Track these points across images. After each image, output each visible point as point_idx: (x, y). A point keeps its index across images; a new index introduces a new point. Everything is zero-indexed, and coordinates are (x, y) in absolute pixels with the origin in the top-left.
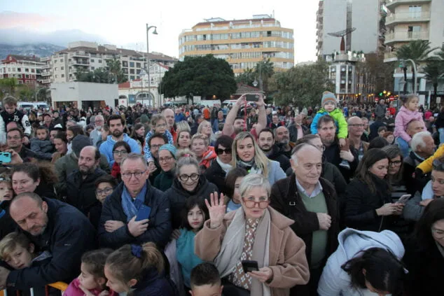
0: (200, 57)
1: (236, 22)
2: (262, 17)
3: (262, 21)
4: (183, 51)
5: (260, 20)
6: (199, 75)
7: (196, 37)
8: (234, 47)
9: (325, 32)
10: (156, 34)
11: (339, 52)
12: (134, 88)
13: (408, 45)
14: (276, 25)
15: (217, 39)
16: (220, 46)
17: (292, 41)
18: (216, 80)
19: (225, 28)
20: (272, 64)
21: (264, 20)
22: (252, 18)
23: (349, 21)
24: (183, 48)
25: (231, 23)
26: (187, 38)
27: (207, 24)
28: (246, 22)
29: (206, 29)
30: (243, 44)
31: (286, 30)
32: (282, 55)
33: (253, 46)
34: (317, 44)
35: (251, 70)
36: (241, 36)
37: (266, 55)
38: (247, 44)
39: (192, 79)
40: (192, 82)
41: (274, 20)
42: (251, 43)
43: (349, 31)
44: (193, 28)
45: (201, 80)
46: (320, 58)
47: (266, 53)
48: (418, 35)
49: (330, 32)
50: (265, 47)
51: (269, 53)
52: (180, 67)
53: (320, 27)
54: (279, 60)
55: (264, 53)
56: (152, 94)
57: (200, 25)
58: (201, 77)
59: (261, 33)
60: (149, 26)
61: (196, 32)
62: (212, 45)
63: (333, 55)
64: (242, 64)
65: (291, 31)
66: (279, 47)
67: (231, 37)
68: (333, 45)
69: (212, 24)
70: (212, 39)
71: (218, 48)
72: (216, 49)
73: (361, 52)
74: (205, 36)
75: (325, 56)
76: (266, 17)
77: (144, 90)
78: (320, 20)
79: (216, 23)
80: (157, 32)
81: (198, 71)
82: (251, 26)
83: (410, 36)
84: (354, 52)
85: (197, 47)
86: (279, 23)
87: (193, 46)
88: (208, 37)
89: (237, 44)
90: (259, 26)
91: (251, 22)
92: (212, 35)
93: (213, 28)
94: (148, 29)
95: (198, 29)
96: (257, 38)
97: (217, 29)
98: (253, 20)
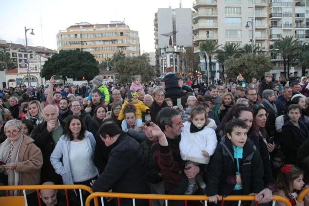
0: (71, 51)
1: (98, 26)
2: (116, 23)
3: (117, 26)
4: (61, 46)
5: (115, 25)
6: (71, 63)
7: (69, 36)
8: (98, 43)
9: (159, 32)
10: (34, 34)
11: (169, 46)
12: (21, 73)
13: (205, 43)
14: (126, 28)
15: (85, 37)
16: (88, 43)
17: (138, 39)
18: (83, 67)
19: (91, 30)
20: (124, 54)
21: (118, 24)
22: (110, 23)
23: (174, 27)
24: (60, 43)
25: (95, 26)
26: (63, 36)
27: (78, 26)
28: (106, 26)
29: (77, 30)
30: (104, 41)
31: (133, 32)
32: (131, 48)
33: (111, 42)
34: (155, 41)
35: (110, 59)
36: (102, 35)
37: (120, 49)
38: (107, 41)
39: (65, 66)
40: (66, 69)
41: (125, 24)
42: (109, 41)
43: (174, 33)
44: (67, 29)
45: (72, 67)
46: (157, 51)
47: (120, 47)
48: (212, 36)
49: (162, 33)
50: (119, 43)
51: (123, 47)
52: (56, 58)
53: (156, 30)
54: (130, 52)
55: (118, 47)
56: (36, 78)
57: (72, 27)
59: (116, 33)
60: (27, 29)
61: (69, 32)
62: (82, 42)
63: (165, 49)
64: (104, 55)
65: (137, 33)
66: (128, 43)
67: (96, 37)
68: (165, 41)
69: (81, 27)
70: (81, 37)
71: (87, 44)
72: (85, 44)
73: (183, 46)
74: (76, 35)
75: (160, 49)
76: (119, 23)
77: (31, 74)
78: (156, 25)
79: (84, 26)
80: (34, 33)
81: (69, 60)
82: (109, 28)
83: (208, 37)
84: (178, 46)
85: (71, 43)
86: (128, 27)
87: (68, 43)
88: (79, 36)
89: (100, 41)
90: (115, 29)
91: (109, 26)
92: (81, 34)
93: (82, 30)
94: (26, 31)
95: (71, 30)
96: (114, 37)
97: (85, 30)
98: (110, 25)
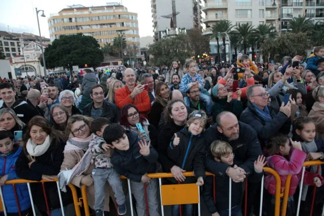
1: (94, 8)
2: (113, 4)
3: (114, 8)
4: (53, 31)
5: (112, 7)
6: (75, 49)
7: (63, 19)
8: (94, 27)
9: (159, 14)
11: (170, 29)
14: (125, 10)
15: (80, 22)
16: (83, 27)
17: (137, 22)
18: (88, 53)
19: (86, 12)
20: (124, 39)
21: (116, 6)
22: (106, 5)
23: (174, 8)
24: (53, 29)
25: (90, 9)
26: (56, 21)
27: (71, 9)
28: (102, 8)
29: (70, 14)
30: (102, 25)
31: (132, 14)
32: (131, 32)
33: (109, 26)
34: (153, 24)
35: (109, 44)
36: (99, 18)
37: (119, 33)
38: (104, 24)
39: (69, 53)
40: (70, 55)
41: (122, 6)
42: (107, 24)
43: (174, 14)
44: (59, 12)
45: (77, 53)
46: (156, 34)
47: (119, 31)
48: (221, 17)
49: (162, 15)
50: (119, 27)
51: (121, 31)
52: (58, 44)
53: (154, 11)
54: (130, 36)
55: (117, 31)
56: (34, 67)
57: (65, 10)
58: (76, 51)
59: (114, 16)
61: (62, 16)
62: (77, 26)
63: (166, 31)
64: (102, 40)
65: (136, 15)
66: (128, 26)
67: (92, 20)
68: (165, 24)
69: (75, 10)
70: (76, 21)
71: (82, 28)
72: (80, 29)
73: (184, 29)
74: (70, 19)
75: (160, 32)
76: (116, 4)
77: (26, 64)
78: (154, 6)
79: (79, 9)
81: (73, 46)
82: (106, 11)
83: (217, 17)
84: (179, 29)
85: (65, 28)
86: (126, 9)
87: (61, 27)
88: (73, 20)
89: (97, 25)
90: (112, 11)
91: (105, 8)
92: (76, 18)
93: (76, 13)
94: (37, 12)
95: (64, 14)
96: (112, 20)
97: (79, 13)
98: (107, 7)
